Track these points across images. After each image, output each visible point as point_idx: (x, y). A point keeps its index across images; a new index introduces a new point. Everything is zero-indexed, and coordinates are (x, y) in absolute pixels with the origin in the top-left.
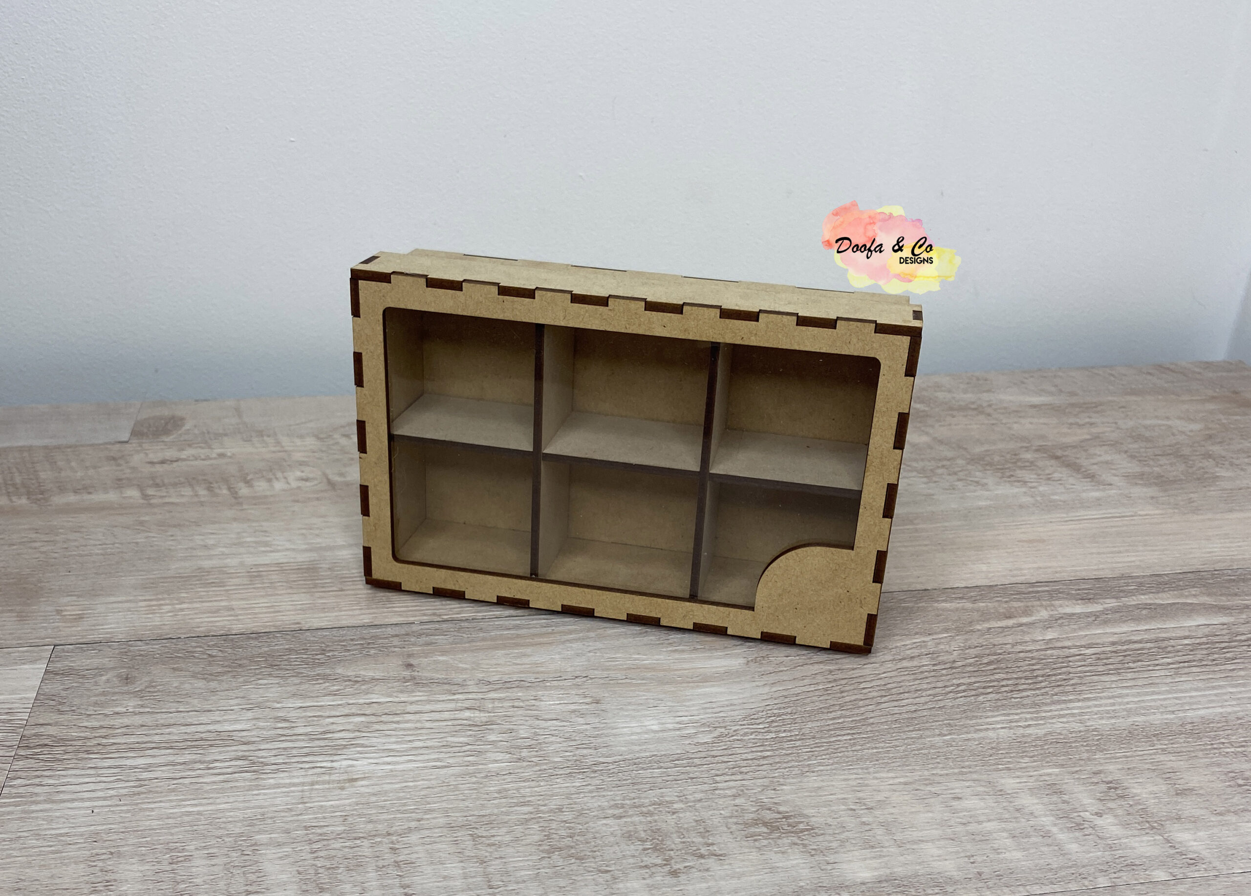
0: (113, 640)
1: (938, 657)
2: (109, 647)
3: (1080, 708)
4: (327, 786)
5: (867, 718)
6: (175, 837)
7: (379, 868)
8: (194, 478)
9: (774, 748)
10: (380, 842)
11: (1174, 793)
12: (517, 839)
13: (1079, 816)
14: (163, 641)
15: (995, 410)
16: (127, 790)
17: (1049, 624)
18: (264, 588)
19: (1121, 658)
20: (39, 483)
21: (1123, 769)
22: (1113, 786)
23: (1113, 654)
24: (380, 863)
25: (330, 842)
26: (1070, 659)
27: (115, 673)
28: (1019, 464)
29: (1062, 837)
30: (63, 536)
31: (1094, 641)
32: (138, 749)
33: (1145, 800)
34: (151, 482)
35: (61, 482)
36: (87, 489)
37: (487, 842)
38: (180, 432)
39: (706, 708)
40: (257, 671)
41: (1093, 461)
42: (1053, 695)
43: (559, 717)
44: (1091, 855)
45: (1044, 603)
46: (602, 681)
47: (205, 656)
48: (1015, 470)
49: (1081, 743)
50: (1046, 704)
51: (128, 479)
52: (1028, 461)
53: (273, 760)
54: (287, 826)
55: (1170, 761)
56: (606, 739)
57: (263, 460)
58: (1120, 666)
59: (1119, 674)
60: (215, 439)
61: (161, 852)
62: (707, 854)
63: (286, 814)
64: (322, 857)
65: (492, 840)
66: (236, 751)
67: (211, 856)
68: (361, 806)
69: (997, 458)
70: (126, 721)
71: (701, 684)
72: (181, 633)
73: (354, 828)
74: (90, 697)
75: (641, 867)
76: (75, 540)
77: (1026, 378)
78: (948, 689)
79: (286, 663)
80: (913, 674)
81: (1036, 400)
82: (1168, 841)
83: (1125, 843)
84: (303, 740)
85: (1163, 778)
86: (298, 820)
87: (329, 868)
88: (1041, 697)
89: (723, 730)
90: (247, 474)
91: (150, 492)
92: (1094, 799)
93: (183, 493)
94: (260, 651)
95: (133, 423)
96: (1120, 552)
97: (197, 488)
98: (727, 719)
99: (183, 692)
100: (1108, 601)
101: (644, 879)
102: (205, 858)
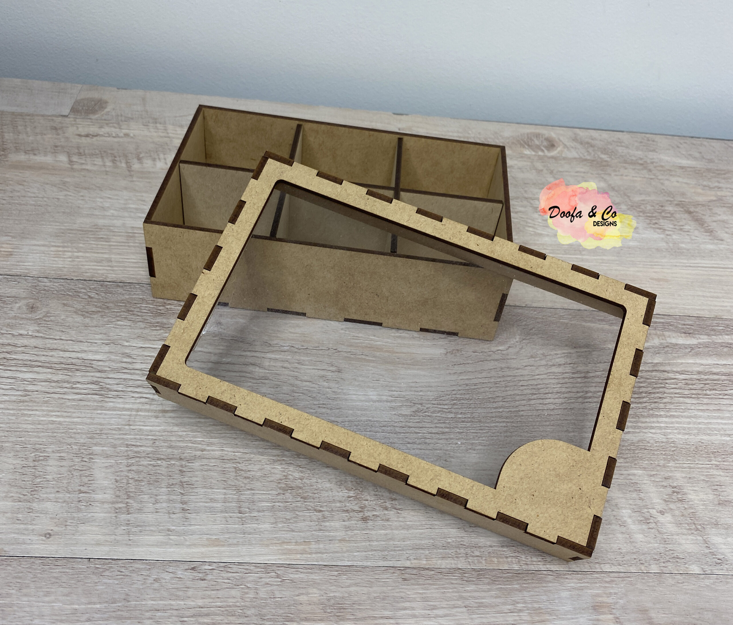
0: (29, 275)
1: (577, 367)
2: (26, 280)
3: (666, 423)
4: (147, 414)
5: (519, 411)
6: (41, 440)
7: (169, 486)
8: (105, 152)
9: (452, 426)
10: (174, 464)
11: (717, 503)
12: (265, 476)
13: (648, 512)
14: (61, 280)
15: (655, 167)
16: (16, 398)
17: (658, 351)
18: (134, 247)
19: (702, 385)
20: (3, 142)
21: (685, 477)
22: (676, 490)
23: (697, 381)
24: (171, 482)
25: (141, 460)
26: (667, 381)
27: (24, 302)
28: (663, 214)
29: (633, 527)
30: (11, 187)
31: (686, 369)
32: (29, 365)
33: (696, 506)
34: (77, 151)
35: (18, 143)
36: (33, 151)
37: (245, 475)
38: (102, 113)
39: (411, 387)
40: (118, 314)
41: (714, 219)
42: (650, 409)
43: (311, 380)
44: (651, 545)
45: (658, 332)
46: (346, 355)
47: (86, 297)
48: (659, 219)
49: (661, 452)
50: (644, 417)
51: (63, 147)
52: (669, 213)
53: (115, 387)
54: (115, 442)
55: (720, 476)
56: (340, 402)
57: (153, 142)
58: (700, 392)
59: (698, 398)
60: (125, 121)
61: (29, 451)
62: (390, 506)
63: (116, 432)
64: (133, 470)
65: (248, 474)
66: (92, 376)
67: (62, 459)
68: (166, 433)
69: (649, 207)
70: (25, 342)
71: (412, 366)
72: (74, 276)
73: (159, 451)
74: (5, 319)
75: (344, 511)
76: (19, 191)
77: (681, 144)
78: (579, 395)
79: (138, 310)
80: (557, 379)
81: (685, 162)
82: (706, 542)
83: (676, 539)
84: (138, 374)
85: (712, 489)
86: (123, 439)
87: (136, 480)
88: (641, 410)
89: (420, 406)
90: (141, 153)
91: (75, 159)
92: (661, 499)
93: (95, 163)
94: (123, 298)
95: (73, 101)
96: (718, 297)
97: (106, 160)
98: (424, 397)
99: (68, 324)
100: (702, 337)
101: (344, 521)
102: (57, 460)
